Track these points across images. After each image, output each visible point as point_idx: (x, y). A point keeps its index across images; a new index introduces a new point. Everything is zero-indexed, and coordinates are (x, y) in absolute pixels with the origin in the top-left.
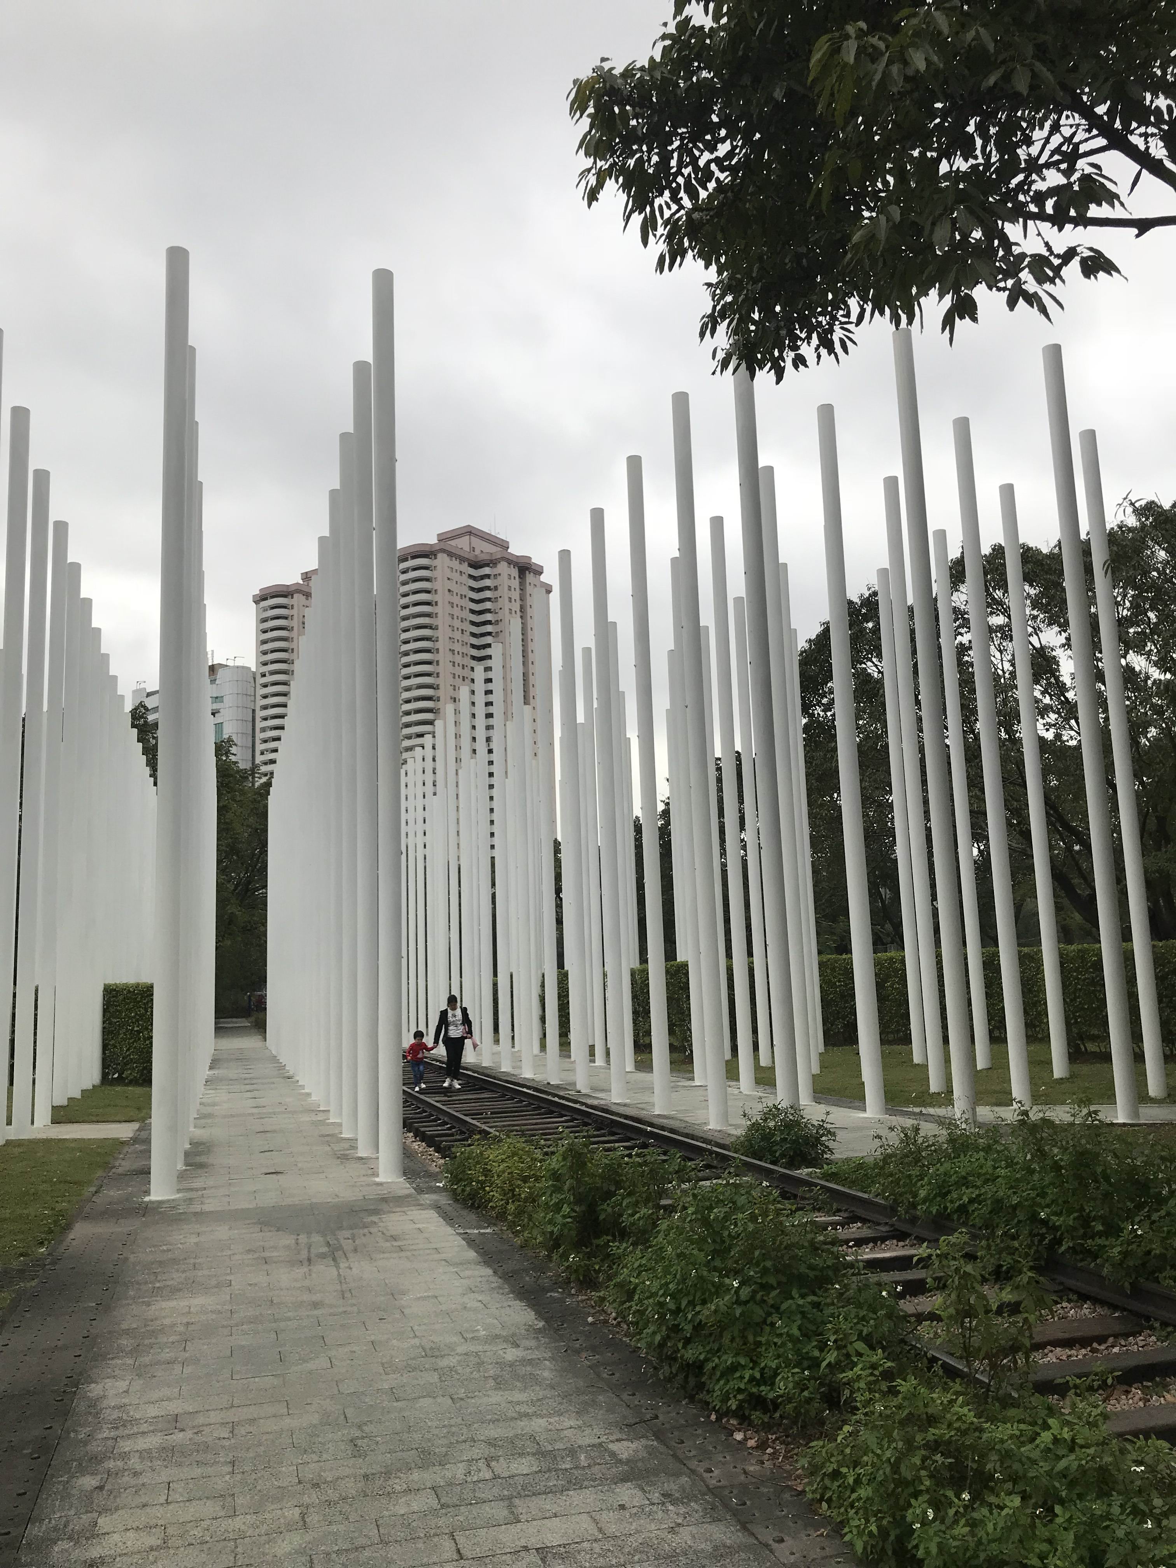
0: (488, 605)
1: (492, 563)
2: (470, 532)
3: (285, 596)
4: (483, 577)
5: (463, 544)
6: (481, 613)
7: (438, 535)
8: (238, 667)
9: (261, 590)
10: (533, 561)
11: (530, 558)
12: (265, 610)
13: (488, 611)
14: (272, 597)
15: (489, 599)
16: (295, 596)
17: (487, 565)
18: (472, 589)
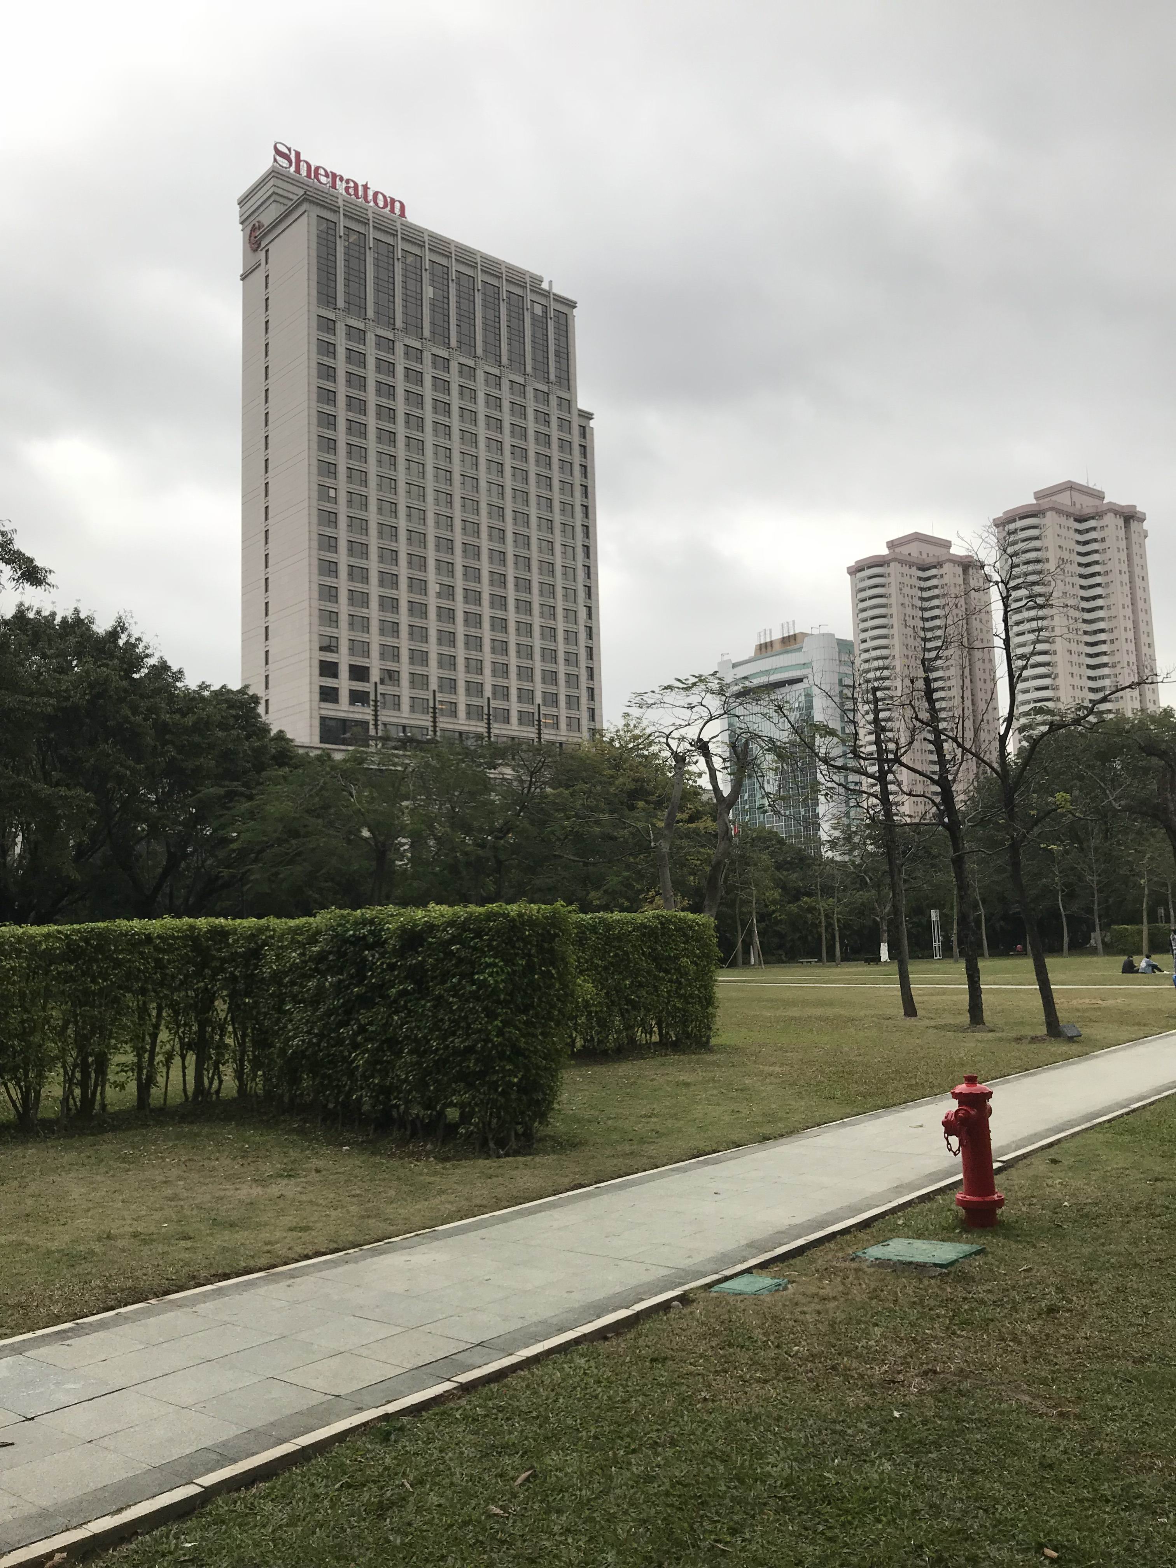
0: (1095, 557)
1: (1097, 515)
2: (1070, 487)
3: (881, 566)
4: (1088, 531)
5: (1064, 499)
6: (1088, 565)
7: (1035, 493)
8: (823, 635)
9: (857, 562)
10: (1138, 509)
11: (1135, 507)
12: (862, 580)
13: (1097, 563)
14: (869, 568)
15: (1096, 551)
16: (892, 564)
17: (1093, 518)
18: (1078, 542)
